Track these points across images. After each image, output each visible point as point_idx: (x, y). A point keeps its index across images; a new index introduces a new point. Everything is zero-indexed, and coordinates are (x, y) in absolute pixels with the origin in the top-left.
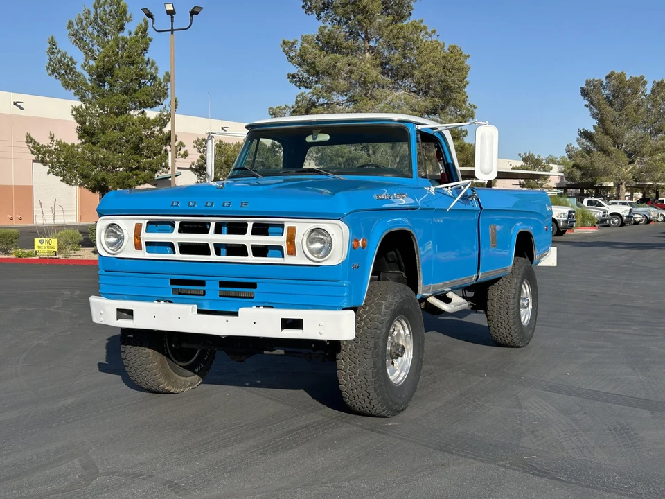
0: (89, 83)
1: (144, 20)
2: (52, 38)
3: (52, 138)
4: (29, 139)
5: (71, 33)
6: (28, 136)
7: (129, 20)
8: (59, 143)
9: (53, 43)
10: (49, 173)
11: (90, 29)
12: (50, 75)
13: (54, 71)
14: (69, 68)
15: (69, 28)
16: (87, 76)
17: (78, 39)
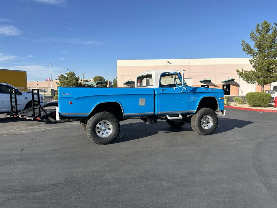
0: (257, 51)
1: (275, 27)
2: (243, 40)
3: (242, 70)
4: (238, 71)
5: (251, 37)
6: (237, 70)
7: (272, 29)
8: (244, 71)
9: (243, 41)
10: (243, 80)
11: (258, 34)
12: (243, 51)
13: (245, 50)
14: (249, 47)
15: (251, 35)
16: (256, 50)
17: (254, 38)
